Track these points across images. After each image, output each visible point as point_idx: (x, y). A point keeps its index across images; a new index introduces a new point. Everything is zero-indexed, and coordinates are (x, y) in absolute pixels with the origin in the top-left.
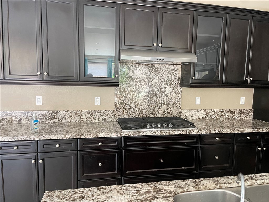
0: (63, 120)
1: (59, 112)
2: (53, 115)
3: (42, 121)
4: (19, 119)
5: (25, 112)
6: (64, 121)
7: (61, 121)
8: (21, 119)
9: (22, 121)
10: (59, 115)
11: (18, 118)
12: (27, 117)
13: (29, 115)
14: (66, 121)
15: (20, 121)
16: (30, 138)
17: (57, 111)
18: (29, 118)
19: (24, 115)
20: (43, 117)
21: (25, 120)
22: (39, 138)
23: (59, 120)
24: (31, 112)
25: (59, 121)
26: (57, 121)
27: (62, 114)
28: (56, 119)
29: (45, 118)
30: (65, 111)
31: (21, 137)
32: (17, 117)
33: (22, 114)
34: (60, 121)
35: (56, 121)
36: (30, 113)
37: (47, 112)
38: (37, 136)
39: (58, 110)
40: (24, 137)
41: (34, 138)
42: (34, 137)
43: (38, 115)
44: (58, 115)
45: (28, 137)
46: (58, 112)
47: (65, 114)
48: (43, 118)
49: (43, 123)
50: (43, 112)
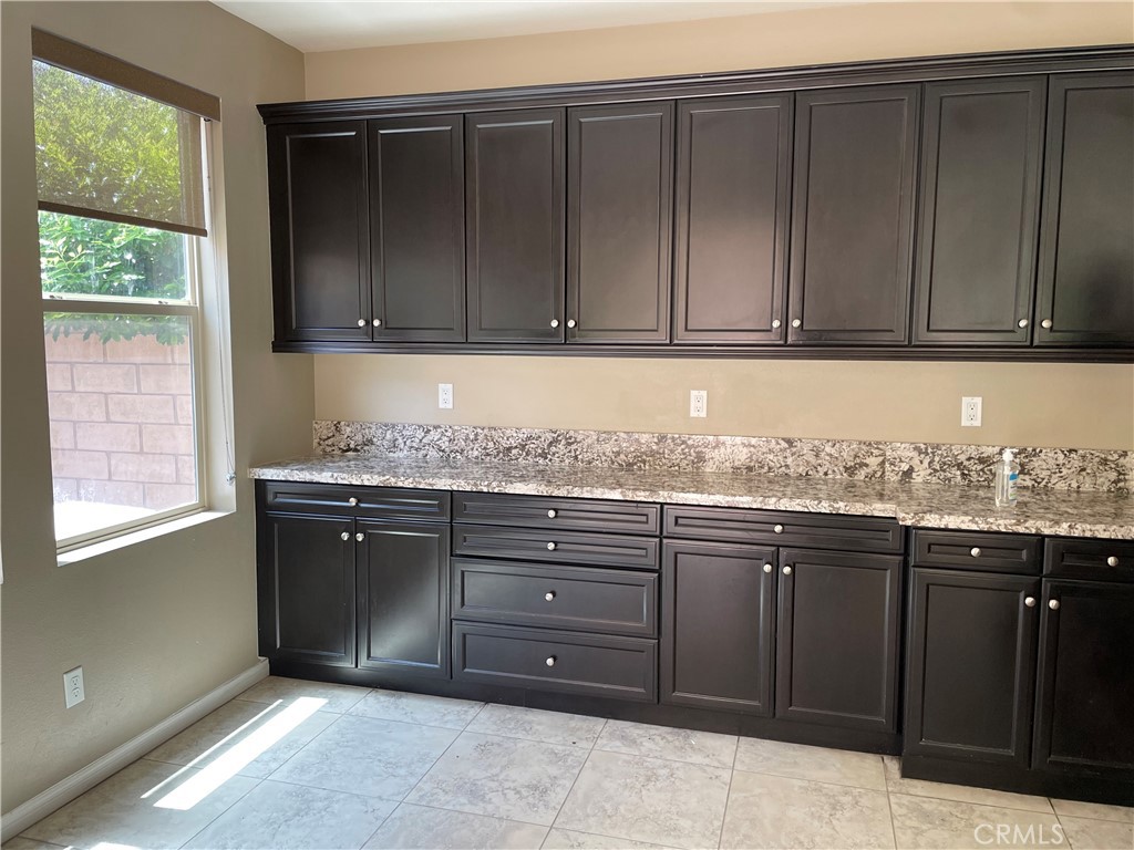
0: (1053, 481)
1: (1041, 451)
2: (1017, 460)
3: (978, 481)
4: (905, 467)
5: (926, 449)
6: (1057, 487)
7: (1044, 483)
8: (911, 469)
9: (914, 475)
10: (1040, 463)
11: (903, 465)
12: (930, 463)
13: (937, 459)
14: (1061, 486)
15: (908, 473)
16: (1027, 525)
17: (1034, 450)
18: (938, 468)
19: (922, 456)
20: (982, 466)
21: (922, 473)
22: (1053, 529)
23: (1039, 480)
24: (944, 448)
25: (1039, 483)
26: (1029, 483)
27: (1052, 463)
28: (1027, 477)
29: (991, 470)
30: (1063, 452)
31: (999, 522)
32: (901, 461)
33: (915, 454)
34: (1042, 485)
35: (1025, 484)
36: (940, 452)
37: (997, 449)
38: (1048, 523)
39: (1039, 446)
40: (1007, 522)
41: (1037, 529)
42: (1039, 523)
43: (969, 459)
44: (1036, 463)
45: (1019, 523)
46: (1035, 453)
47: (1061, 461)
48: (982, 470)
49: (981, 486)
50: (984, 449)
